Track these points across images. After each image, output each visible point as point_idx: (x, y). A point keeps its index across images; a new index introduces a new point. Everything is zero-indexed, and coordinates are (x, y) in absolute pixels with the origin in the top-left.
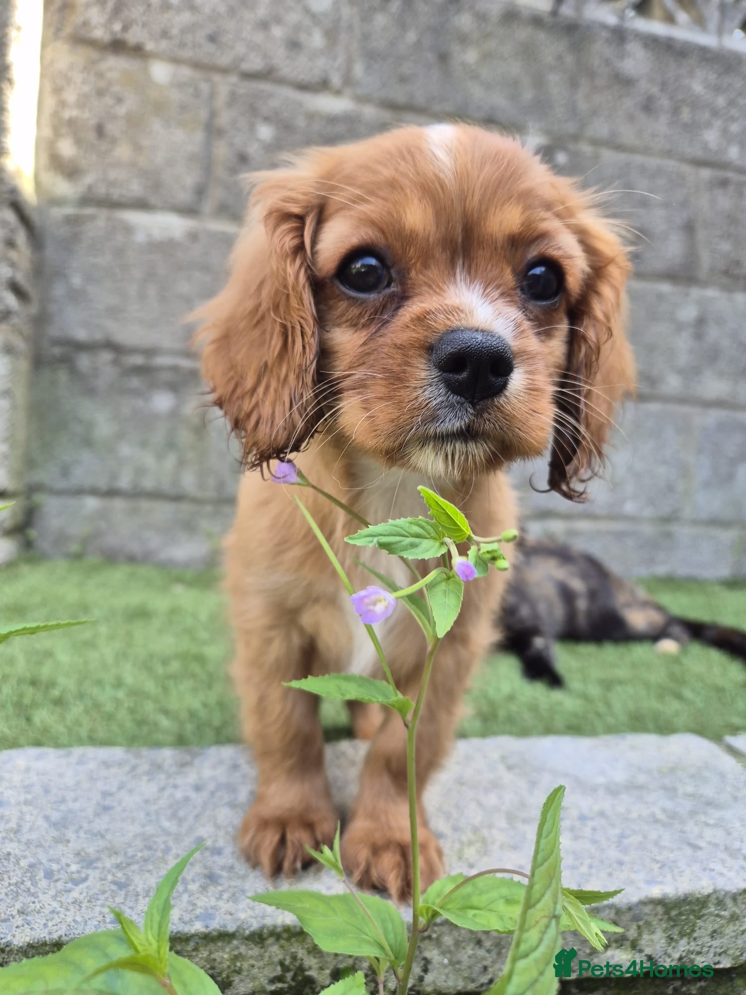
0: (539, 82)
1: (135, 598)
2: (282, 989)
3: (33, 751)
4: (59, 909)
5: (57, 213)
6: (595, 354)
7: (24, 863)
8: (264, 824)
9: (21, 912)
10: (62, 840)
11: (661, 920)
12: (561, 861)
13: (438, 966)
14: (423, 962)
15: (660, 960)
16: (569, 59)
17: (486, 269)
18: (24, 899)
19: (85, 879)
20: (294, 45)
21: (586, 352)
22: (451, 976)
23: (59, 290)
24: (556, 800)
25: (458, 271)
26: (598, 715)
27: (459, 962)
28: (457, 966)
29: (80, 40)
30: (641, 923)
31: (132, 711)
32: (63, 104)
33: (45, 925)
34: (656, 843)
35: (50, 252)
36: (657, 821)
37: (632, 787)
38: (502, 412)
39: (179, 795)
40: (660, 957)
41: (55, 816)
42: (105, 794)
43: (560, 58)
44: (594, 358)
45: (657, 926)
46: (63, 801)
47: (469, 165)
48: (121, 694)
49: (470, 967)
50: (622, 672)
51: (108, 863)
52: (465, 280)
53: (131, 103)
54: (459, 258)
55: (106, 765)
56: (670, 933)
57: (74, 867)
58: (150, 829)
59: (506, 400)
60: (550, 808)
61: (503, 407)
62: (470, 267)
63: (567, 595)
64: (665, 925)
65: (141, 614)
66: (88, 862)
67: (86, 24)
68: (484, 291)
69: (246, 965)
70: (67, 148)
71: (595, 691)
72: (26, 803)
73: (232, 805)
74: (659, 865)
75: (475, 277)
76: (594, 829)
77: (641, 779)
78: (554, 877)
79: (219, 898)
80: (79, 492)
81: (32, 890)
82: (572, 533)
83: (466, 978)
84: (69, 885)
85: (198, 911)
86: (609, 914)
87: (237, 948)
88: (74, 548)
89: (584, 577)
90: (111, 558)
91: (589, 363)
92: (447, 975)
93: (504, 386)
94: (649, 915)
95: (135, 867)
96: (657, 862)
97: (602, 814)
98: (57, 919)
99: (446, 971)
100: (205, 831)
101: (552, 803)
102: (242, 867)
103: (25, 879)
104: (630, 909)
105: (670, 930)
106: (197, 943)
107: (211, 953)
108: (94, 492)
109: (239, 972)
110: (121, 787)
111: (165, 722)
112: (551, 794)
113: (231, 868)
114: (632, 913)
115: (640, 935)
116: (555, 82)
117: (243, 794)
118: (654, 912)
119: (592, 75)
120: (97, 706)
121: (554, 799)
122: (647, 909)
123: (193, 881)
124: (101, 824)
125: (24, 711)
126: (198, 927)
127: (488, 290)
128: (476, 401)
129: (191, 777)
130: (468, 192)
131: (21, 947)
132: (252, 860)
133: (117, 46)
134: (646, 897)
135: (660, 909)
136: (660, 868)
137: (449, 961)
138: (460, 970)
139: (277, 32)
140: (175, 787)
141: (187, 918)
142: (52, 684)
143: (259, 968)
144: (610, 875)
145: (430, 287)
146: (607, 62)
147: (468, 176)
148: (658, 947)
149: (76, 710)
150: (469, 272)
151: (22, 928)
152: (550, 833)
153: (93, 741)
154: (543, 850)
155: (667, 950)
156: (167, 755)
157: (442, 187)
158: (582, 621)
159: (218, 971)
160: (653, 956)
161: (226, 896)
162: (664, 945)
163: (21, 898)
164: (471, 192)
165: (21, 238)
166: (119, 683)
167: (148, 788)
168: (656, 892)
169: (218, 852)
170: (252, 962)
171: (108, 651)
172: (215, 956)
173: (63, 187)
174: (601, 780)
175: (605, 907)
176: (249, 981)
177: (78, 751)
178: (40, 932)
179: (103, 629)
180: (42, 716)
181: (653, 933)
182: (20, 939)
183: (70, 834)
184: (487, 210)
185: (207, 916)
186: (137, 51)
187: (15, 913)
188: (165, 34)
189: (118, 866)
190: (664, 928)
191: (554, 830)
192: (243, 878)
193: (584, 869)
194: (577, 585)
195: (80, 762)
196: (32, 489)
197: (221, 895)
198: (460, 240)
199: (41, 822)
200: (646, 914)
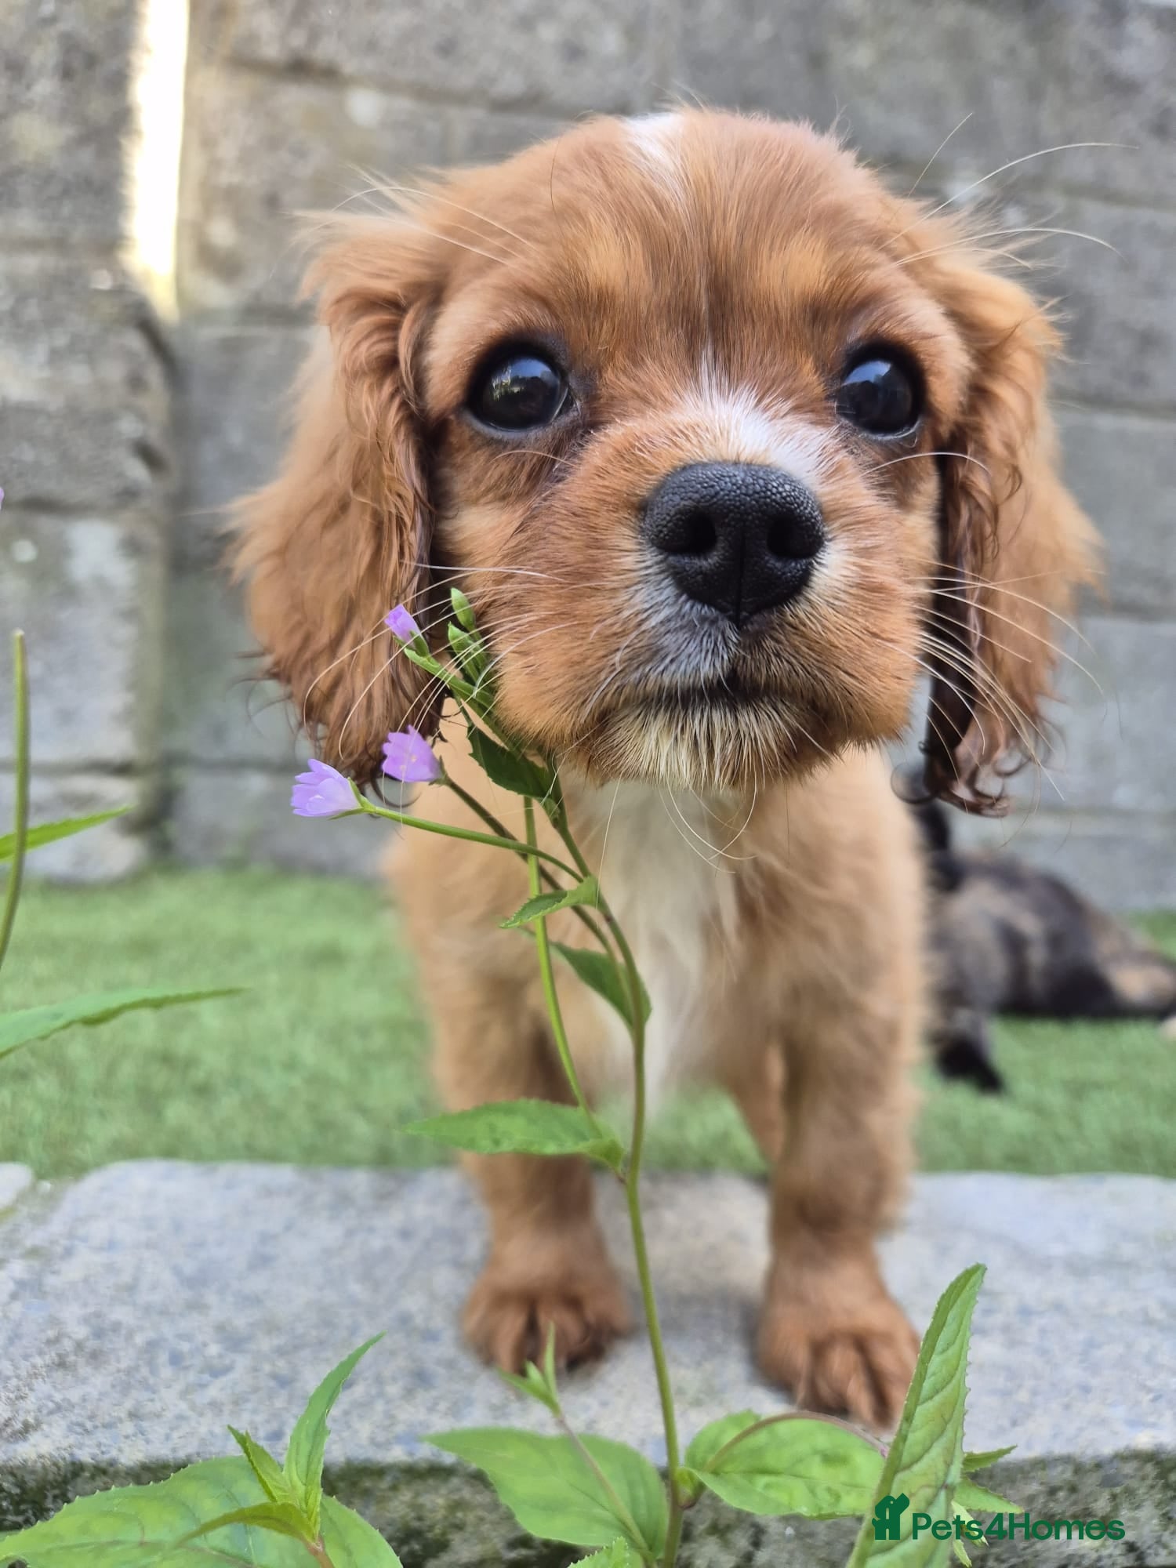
0: (976, 93)
1: (320, 931)
2: (527, 1558)
3: (159, 1166)
4: (189, 1413)
5: (208, 334)
6: (990, 522)
7: (139, 1339)
8: (501, 1299)
9: (133, 1415)
10: (196, 1306)
11: (1152, 1487)
12: (966, 1394)
13: (776, 1537)
14: (751, 1531)
15: (1149, 1551)
16: (1028, 54)
17: (762, 360)
18: (138, 1395)
19: (227, 1370)
20: (574, 52)
21: (970, 517)
22: (797, 1554)
23: (209, 453)
24: (967, 1288)
25: (704, 368)
26: (1060, 1139)
27: (811, 1535)
28: (809, 1541)
29: (244, 62)
30: (1118, 1490)
31: (313, 1107)
32: (215, 164)
33: (168, 1437)
34: (1149, 1358)
35: (199, 396)
36: (1149, 1321)
37: (1111, 1264)
38: (803, 636)
39: (376, 1243)
40: (1149, 1548)
41: (189, 1267)
42: (265, 1238)
43: (1011, 52)
44: (988, 529)
45: (1146, 1497)
46: (200, 1244)
47: (713, 166)
48: (296, 1081)
49: (828, 1544)
50: (1104, 1070)
51: (265, 1344)
52: (719, 385)
53: (319, 156)
54: (704, 343)
55: (268, 1192)
56: (1168, 1508)
57: (214, 1349)
58: (330, 1296)
59: (809, 609)
60: (955, 1301)
61: (805, 625)
62: (728, 359)
63: (1013, 942)
64: (1160, 1496)
65: (329, 957)
66: (234, 1342)
67: (252, 38)
68: (759, 401)
69: (471, 1517)
70: (222, 233)
71: (1056, 1099)
72: (149, 1245)
73: (458, 1264)
74: (1151, 1396)
75: (740, 379)
76: (1043, 1332)
77: (1128, 1250)
78: (950, 1420)
79: (431, 1409)
80: (239, 765)
81: (151, 1381)
82: (1027, 838)
83: (821, 1559)
84: (206, 1377)
85: (399, 1429)
86: (1063, 1472)
87: (459, 1490)
88: (230, 850)
89: (1041, 910)
90: (288, 867)
91: (978, 539)
92: (791, 1553)
93: (803, 580)
94: (1132, 1477)
95: (306, 1353)
96: (1149, 1390)
97: (1058, 1307)
98: (185, 1428)
99: (791, 1546)
100: (413, 1303)
101: (959, 1295)
102: (468, 1364)
103: (141, 1362)
104: (1098, 1466)
105: (1167, 1505)
106: (397, 1479)
107: (417, 1495)
108: (264, 766)
109: (459, 1527)
110: (288, 1228)
111: (361, 1128)
112: (958, 1279)
113: (450, 1364)
114: (1101, 1473)
115: (1116, 1509)
116: (1004, 93)
117: (474, 1249)
118: (1141, 1474)
119: (1063, 76)
120: (259, 1098)
121: (963, 1287)
122: (1129, 1468)
123: (394, 1379)
124: (257, 1283)
125: (149, 1101)
126: (397, 1454)
127: (766, 401)
128: (744, 614)
129: (395, 1217)
130: (713, 213)
131: (132, 1469)
132: (486, 1354)
133: (299, 69)
134: (1127, 1447)
135: (1150, 1469)
136: (1155, 1399)
137: (795, 1531)
138: (810, 1547)
139: (548, 33)
140: (371, 1230)
141: (381, 1437)
142: (191, 1062)
143: (492, 1523)
144: (1067, 1407)
145: (645, 400)
146: (1093, 55)
147: (711, 183)
148: (1146, 1530)
149: (228, 1104)
150: (728, 371)
151: (134, 1438)
152: (949, 1345)
153: (253, 1153)
154: (934, 1374)
155: (1161, 1536)
156: (360, 1181)
157: (660, 209)
158: (1037, 983)
159: (428, 1523)
160: (1139, 1544)
161: (443, 1406)
162: (1157, 1528)
163: (134, 1393)
164: (719, 214)
165: (154, 374)
166: (291, 1064)
167: (327, 1232)
168: (1144, 1440)
169: (430, 1336)
170: (480, 1513)
171: (276, 1013)
172: (421, 1500)
173: (216, 294)
174: (1057, 1250)
175: (1056, 1460)
176: (476, 1541)
177: (227, 1170)
178: (156, 1447)
179: (273, 978)
180: (178, 1112)
181: (1138, 1507)
182: (131, 1455)
183: (211, 1298)
184: (755, 246)
185: (411, 1438)
186: (329, 76)
187: (123, 1415)
188: (371, 46)
189: (281, 1352)
190: (1156, 1500)
191: (958, 1342)
192: (470, 1380)
193: (1023, 1396)
194: (1030, 925)
195: (229, 1186)
196: (170, 762)
197: (436, 1404)
198: (704, 307)
199: (167, 1277)
200: (1126, 1476)
